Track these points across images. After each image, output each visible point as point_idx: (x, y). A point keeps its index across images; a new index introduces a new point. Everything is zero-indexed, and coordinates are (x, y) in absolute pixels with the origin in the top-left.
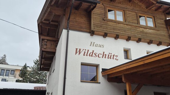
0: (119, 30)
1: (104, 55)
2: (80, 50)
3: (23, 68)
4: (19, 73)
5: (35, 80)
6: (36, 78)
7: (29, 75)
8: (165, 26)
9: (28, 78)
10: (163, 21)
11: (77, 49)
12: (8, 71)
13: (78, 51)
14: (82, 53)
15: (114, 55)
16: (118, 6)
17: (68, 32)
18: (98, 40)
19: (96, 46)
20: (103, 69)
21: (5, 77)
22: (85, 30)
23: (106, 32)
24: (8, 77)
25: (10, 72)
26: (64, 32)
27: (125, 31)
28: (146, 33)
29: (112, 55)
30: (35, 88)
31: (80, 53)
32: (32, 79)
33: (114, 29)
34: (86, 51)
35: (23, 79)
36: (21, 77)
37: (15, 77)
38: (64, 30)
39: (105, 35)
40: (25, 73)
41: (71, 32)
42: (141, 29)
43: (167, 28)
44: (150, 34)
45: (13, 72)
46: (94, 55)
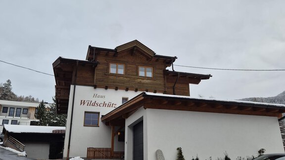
0: (118, 82)
1: (104, 104)
2: (84, 101)
3: (39, 106)
4: (34, 112)
5: (55, 121)
6: (57, 119)
7: (47, 115)
8: (162, 76)
9: (46, 119)
10: (161, 71)
11: (82, 101)
12: (19, 110)
13: (82, 102)
14: (86, 104)
15: (113, 104)
16: (120, 61)
17: (75, 87)
18: (100, 91)
19: (98, 97)
20: (102, 116)
21: (15, 118)
22: (90, 84)
23: (107, 85)
24: (20, 118)
25: (22, 111)
26: (72, 87)
27: (123, 83)
28: (143, 84)
29: (112, 104)
30: (53, 131)
31: (84, 104)
32: (52, 120)
33: (114, 82)
34: (90, 102)
35: (40, 120)
36: (38, 119)
37: (29, 117)
38: (71, 86)
39: (106, 88)
40: (43, 113)
41: (77, 87)
42: (139, 80)
43: (164, 77)
44: (147, 84)
45: (25, 111)
46: (96, 104)
